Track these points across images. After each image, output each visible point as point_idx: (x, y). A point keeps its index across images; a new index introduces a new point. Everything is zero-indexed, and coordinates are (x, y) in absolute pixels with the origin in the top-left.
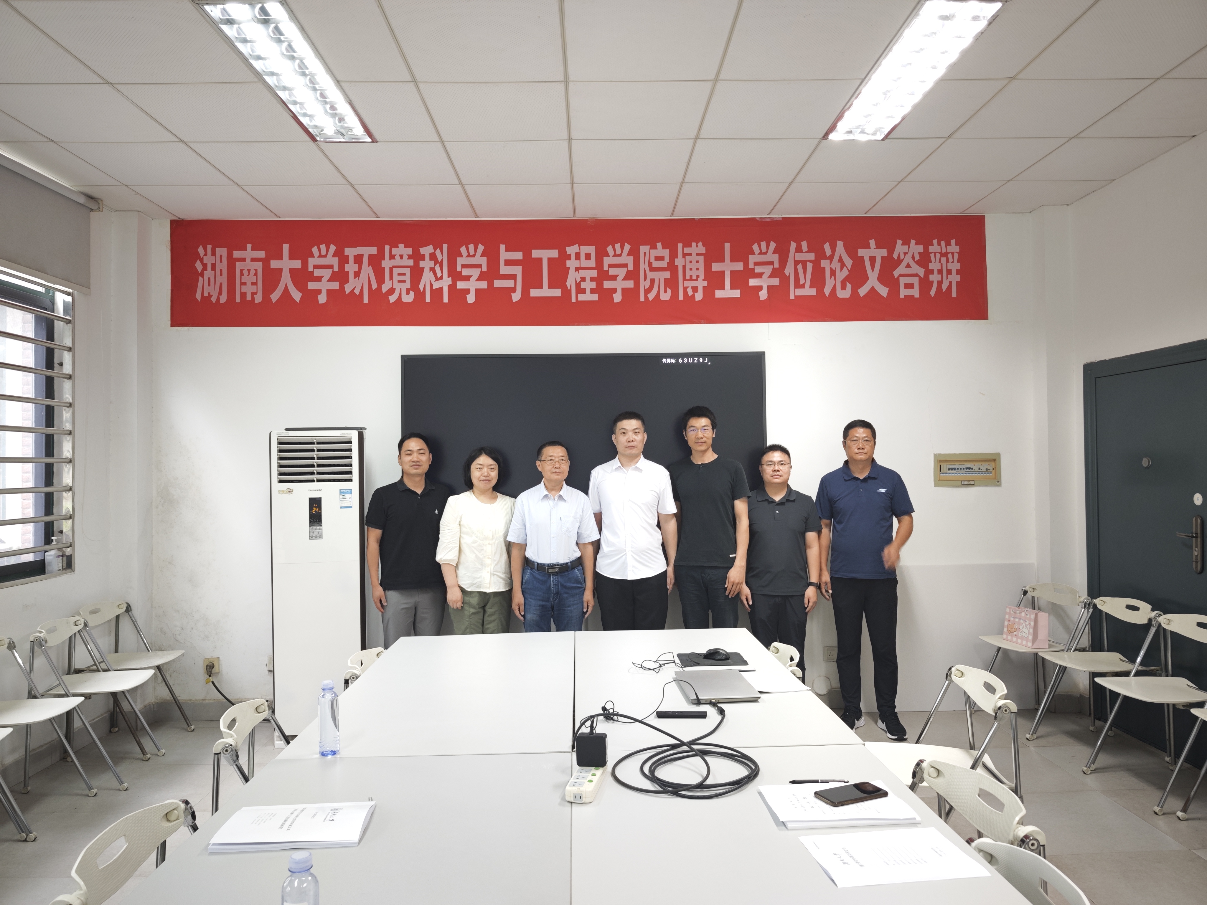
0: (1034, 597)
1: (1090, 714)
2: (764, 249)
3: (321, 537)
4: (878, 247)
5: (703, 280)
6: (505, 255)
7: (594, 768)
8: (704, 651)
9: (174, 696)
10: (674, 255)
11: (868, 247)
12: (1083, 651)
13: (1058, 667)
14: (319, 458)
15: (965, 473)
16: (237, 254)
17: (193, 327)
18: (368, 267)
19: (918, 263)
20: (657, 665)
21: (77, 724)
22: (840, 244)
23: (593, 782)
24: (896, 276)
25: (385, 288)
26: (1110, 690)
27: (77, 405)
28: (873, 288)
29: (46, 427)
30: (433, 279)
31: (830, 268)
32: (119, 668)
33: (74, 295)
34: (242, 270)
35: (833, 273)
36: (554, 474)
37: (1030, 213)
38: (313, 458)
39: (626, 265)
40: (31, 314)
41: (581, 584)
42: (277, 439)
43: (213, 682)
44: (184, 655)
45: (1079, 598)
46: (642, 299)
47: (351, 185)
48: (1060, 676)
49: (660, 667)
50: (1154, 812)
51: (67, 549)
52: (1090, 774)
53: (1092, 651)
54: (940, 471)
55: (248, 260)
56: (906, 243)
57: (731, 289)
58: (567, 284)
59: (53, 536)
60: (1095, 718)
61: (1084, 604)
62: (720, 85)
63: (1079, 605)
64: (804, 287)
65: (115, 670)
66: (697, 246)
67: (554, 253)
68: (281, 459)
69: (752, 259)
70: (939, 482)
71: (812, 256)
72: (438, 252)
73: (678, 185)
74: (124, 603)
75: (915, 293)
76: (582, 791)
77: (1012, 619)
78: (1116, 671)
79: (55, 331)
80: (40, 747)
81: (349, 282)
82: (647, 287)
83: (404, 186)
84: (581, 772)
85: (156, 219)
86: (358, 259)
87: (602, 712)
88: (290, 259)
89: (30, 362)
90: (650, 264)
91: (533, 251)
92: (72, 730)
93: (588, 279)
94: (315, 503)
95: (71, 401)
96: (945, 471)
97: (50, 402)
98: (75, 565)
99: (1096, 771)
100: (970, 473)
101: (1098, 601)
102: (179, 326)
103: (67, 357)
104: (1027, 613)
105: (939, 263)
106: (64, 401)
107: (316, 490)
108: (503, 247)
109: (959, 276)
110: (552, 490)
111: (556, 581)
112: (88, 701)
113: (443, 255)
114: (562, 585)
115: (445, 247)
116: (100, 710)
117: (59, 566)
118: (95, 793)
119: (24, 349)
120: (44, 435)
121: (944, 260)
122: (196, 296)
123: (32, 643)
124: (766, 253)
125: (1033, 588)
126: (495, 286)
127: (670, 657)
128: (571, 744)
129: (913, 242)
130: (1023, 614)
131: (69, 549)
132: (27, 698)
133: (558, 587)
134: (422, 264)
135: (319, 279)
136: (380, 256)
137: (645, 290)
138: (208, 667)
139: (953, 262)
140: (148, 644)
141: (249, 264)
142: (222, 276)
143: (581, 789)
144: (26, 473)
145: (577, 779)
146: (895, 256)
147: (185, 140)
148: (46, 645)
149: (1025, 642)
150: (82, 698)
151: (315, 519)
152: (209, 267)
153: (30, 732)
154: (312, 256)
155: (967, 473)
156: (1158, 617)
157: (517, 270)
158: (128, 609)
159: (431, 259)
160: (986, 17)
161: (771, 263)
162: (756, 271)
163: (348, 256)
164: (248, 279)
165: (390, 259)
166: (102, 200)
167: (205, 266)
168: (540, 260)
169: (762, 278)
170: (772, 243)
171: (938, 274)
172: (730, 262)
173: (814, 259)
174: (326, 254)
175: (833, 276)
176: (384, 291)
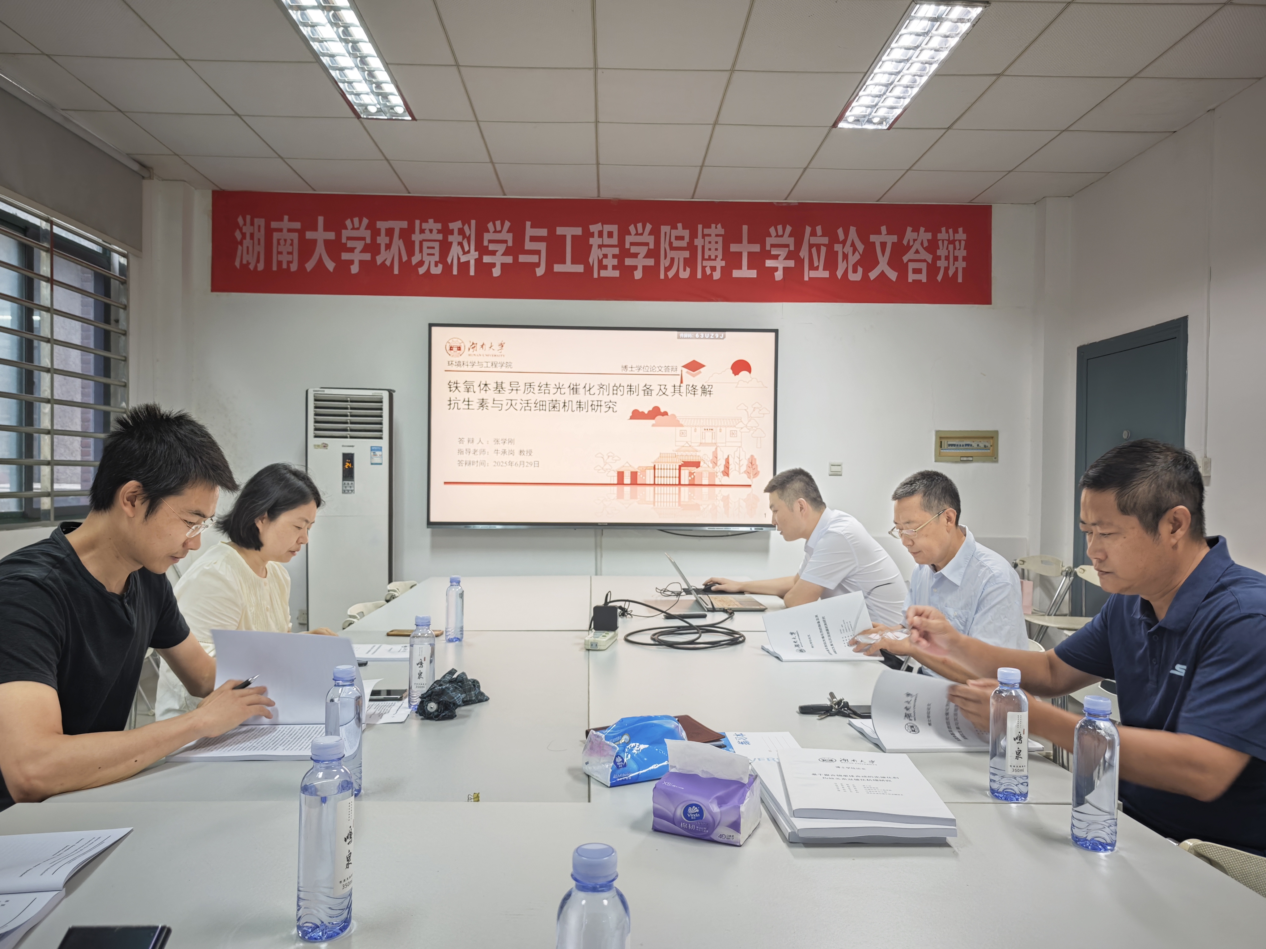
0: (1024, 569)
2: (780, 232)
3: (353, 491)
4: (889, 233)
5: (722, 260)
6: (530, 231)
7: (607, 632)
10: (693, 235)
11: (880, 233)
12: (1062, 616)
13: (1039, 627)
14: (352, 416)
15: (964, 450)
16: (274, 225)
17: (231, 292)
18: (399, 240)
19: (926, 249)
22: (853, 230)
23: (606, 637)
24: (905, 261)
25: (415, 260)
27: (131, 359)
28: (883, 272)
30: (461, 253)
31: (843, 252)
33: (129, 257)
34: (279, 240)
35: (845, 257)
37: (1035, 204)
38: (346, 416)
39: (647, 244)
40: (91, 272)
42: (314, 396)
45: (1065, 568)
46: (662, 276)
47: (388, 160)
54: (941, 447)
55: (285, 231)
56: (916, 230)
57: (748, 269)
58: (590, 260)
61: (1067, 572)
62: (736, 75)
63: (1063, 574)
64: (818, 270)
66: (716, 228)
67: (578, 231)
68: (317, 415)
69: (769, 241)
70: (939, 458)
71: (825, 240)
72: (466, 228)
73: (698, 168)
75: (923, 277)
76: (597, 641)
79: (111, 289)
81: (380, 254)
82: (667, 265)
84: (597, 633)
85: (199, 190)
86: (390, 232)
88: (324, 231)
89: (90, 315)
90: (671, 243)
91: (558, 228)
93: (610, 256)
94: (348, 458)
95: (125, 357)
96: (946, 447)
97: (107, 354)
100: (969, 450)
101: (1078, 570)
102: (219, 292)
103: (122, 315)
105: (946, 249)
106: (119, 355)
107: (349, 446)
108: (528, 224)
109: (965, 263)
113: (471, 230)
115: (473, 222)
121: (951, 247)
122: (235, 264)
124: (782, 236)
125: (1023, 561)
126: (519, 261)
129: (922, 229)
134: (450, 238)
135: (352, 250)
136: (411, 229)
137: (665, 268)
139: (960, 249)
141: (285, 234)
142: (260, 245)
143: (597, 639)
146: (905, 242)
147: (240, 114)
151: (348, 474)
152: (248, 236)
154: (346, 228)
155: (966, 450)
157: (542, 246)
159: (459, 234)
160: (969, 20)
161: (787, 246)
162: (773, 253)
163: (380, 229)
164: (283, 248)
165: (420, 234)
166: (152, 168)
167: (244, 236)
168: (564, 237)
169: (778, 259)
170: (788, 226)
171: (946, 260)
172: (748, 243)
173: (827, 243)
174: (358, 226)
175: (845, 260)
176: (414, 263)
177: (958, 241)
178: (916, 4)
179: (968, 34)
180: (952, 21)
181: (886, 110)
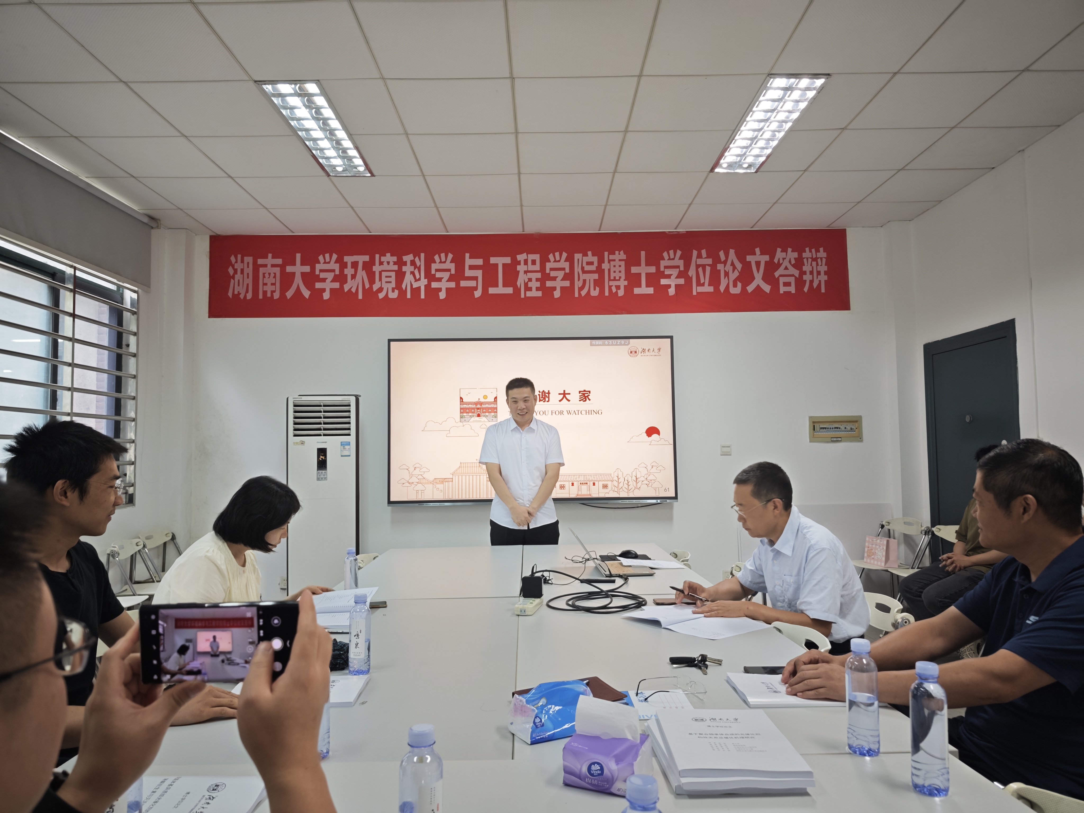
0: (889, 529)
2: (672, 256)
3: (326, 479)
4: (762, 253)
5: (624, 280)
6: (469, 261)
7: (534, 598)
8: (620, 552)
10: (601, 261)
11: (754, 254)
14: (325, 418)
16: (260, 261)
17: (225, 318)
18: (363, 271)
19: (794, 266)
20: (584, 560)
22: (732, 252)
24: (777, 277)
25: (375, 287)
27: (139, 377)
28: (758, 286)
29: (116, 392)
30: (413, 280)
31: (725, 270)
33: (139, 292)
34: (264, 274)
35: (727, 274)
37: (881, 226)
38: (320, 418)
39: (563, 269)
40: (108, 306)
42: (293, 403)
45: (924, 527)
46: (576, 295)
47: (352, 208)
51: (130, 489)
54: (814, 430)
55: (269, 266)
56: (784, 250)
57: (646, 287)
58: (517, 284)
61: (925, 531)
62: (629, 135)
63: (922, 533)
64: (704, 286)
66: (619, 254)
67: (508, 260)
68: (296, 418)
69: (663, 264)
70: (813, 439)
71: (710, 261)
72: (417, 259)
73: (603, 207)
74: (170, 532)
75: (792, 289)
77: (870, 546)
79: (124, 319)
81: (347, 283)
82: (580, 286)
83: (392, 208)
84: (525, 600)
85: (199, 235)
86: (355, 265)
88: (301, 265)
89: (105, 342)
90: (583, 268)
91: (491, 258)
93: (534, 280)
94: (322, 452)
95: (135, 374)
96: (818, 430)
97: (119, 373)
98: (135, 501)
100: (838, 432)
101: (936, 529)
102: (215, 318)
103: (132, 340)
104: (881, 540)
105: (811, 266)
106: (130, 373)
107: (322, 442)
108: (467, 255)
109: (826, 276)
113: (421, 262)
115: (422, 255)
119: (101, 332)
120: (114, 398)
121: (814, 263)
122: (228, 294)
123: (108, 554)
124: (673, 259)
125: (888, 522)
126: (461, 285)
129: (790, 250)
130: (878, 541)
131: (132, 488)
134: (404, 269)
135: (324, 280)
136: (372, 262)
137: (579, 288)
139: (821, 265)
141: (269, 269)
142: (248, 279)
143: (526, 607)
145: (523, 604)
146: (776, 261)
147: (232, 176)
148: (118, 557)
149: (880, 562)
151: (322, 465)
152: (239, 272)
154: (319, 262)
155: (835, 432)
157: (479, 273)
158: (173, 538)
159: (411, 265)
160: (814, 89)
161: (678, 267)
162: (666, 273)
163: (346, 263)
164: (269, 281)
165: (380, 265)
166: (160, 220)
167: (236, 271)
168: (497, 265)
169: (670, 278)
170: (678, 251)
171: (810, 274)
172: (646, 266)
173: (711, 263)
174: (329, 261)
175: (727, 277)
176: (375, 290)
177: (820, 259)
178: (771, 78)
179: (814, 99)
180: (800, 89)
181: (753, 158)
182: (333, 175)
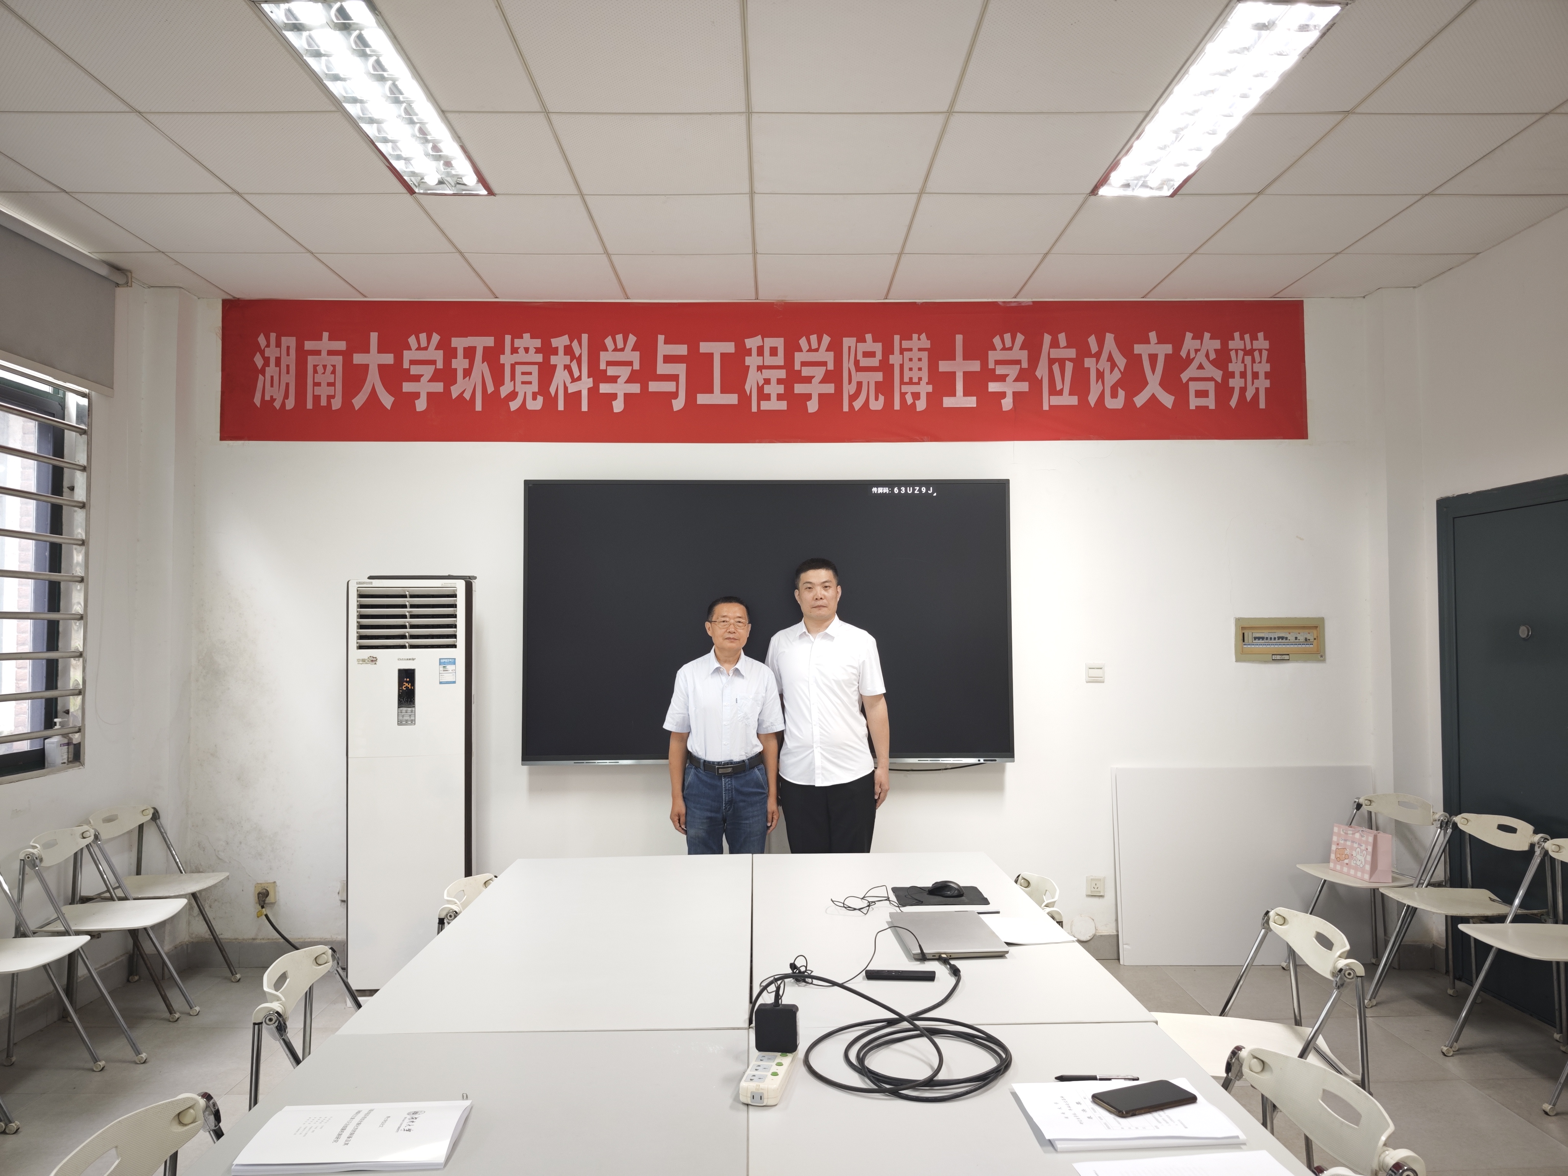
0: (1371, 812)
1: (1447, 972)
2: (1008, 344)
3: (414, 722)
4: (1160, 341)
5: (927, 384)
6: (663, 349)
7: (780, 1053)
8: (928, 883)
9: (214, 934)
10: (888, 350)
11: (1147, 341)
12: (1438, 887)
13: (1405, 908)
14: (412, 616)
15: (1277, 645)
16: (309, 345)
17: (249, 440)
18: (483, 363)
19: (1214, 363)
20: (865, 903)
21: (81, 971)
22: (1110, 338)
23: (778, 1075)
24: (1184, 381)
25: (504, 391)
26: (1475, 940)
27: (92, 543)
28: (1153, 396)
29: (51, 571)
30: (568, 380)
31: (1097, 369)
32: (140, 896)
33: (91, 396)
34: (315, 367)
35: (1100, 375)
36: (727, 640)
37: (1364, 297)
38: (404, 617)
39: (824, 364)
40: (34, 421)
41: (763, 788)
42: (357, 591)
43: (266, 916)
44: (228, 879)
45: (1433, 815)
46: (846, 408)
47: (461, 253)
48: (1409, 920)
49: (869, 906)
50: (1544, 1111)
51: (74, 735)
52: (1452, 1056)
53: (1451, 887)
54: (1244, 641)
55: (324, 353)
56: (1198, 336)
57: (964, 396)
58: (746, 387)
59: (57, 718)
60: (1455, 978)
61: (1440, 822)
62: (955, 119)
63: (1433, 824)
64: (1062, 395)
65: (135, 899)
66: (919, 339)
67: (729, 347)
68: (362, 616)
69: (993, 356)
70: (1242, 655)
71: (1072, 353)
72: (575, 344)
73: (897, 255)
74: (150, 807)
75: (1210, 402)
76: (763, 1089)
77: (1342, 842)
78: (1486, 915)
79: (65, 445)
80: (31, 1002)
81: (456, 383)
82: (852, 392)
83: (531, 255)
84: (761, 1060)
85: (203, 298)
86: (470, 353)
87: (789, 971)
88: (379, 352)
89: (31, 486)
90: (857, 362)
91: (702, 344)
92: (75, 978)
93: (774, 381)
94: (407, 677)
95: (84, 538)
96: (1250, 641)
97: (56, 539)
98: (84, 756)
99: (1459, 1052)
100: (1283, 645)
101: (1458, 819)
102: (231, 440)
103: (80, 479)
104: (1362, 834)
105: (1242, 363)
106: (75, 537)
107: (407, 659)
108: (661, 338)
109: (1268, 381)
110: (725, 662)
111: (729, 784)
112: (96, 940)
113: (582, 349)
114: (737, 791)
115: (585, 337)
116: (114, 953)
117: (64, 758)
118: (102, 1067)
119: (24, 468)
120: (47, 582)
121: (1248, 359)
122: (254, 401)
123: (22, 861)
124: (1011, 349)
125: (1370, 800)
126: (650, 390)
127: (882, 892)
128: (747, 1016)
129: (1207, 335)
130: (1357, 835)
131: (77, 735)
132: (14, 936)
133: (732, 792)
134: (554, 360)
135: (417, 378)
136: (499, 348)
137: (850, 396)
138: (261, 895)
139: (1260, 362)
140: (181, 863)
141: (324, 358)
142: (289, 374)
143: (763, 1085)
144: (23, 632)
145: (756, 1070)
146: (1183, 354)
147: (240, 191)
148: (41, 865)
149: (1360, 873)
150: (88, 938)
151: (407, 697)
152: (272, 362)
153: (17, 982)
154: (409, 348)
155: (1279, 645)
156: (1543, 841)
157: (680, 369)
158: (156, 816)
159: (565, 354)
160: (1317, 27)
161: (1018, 362)
162: (998, 372)
163: (456, 349)
164: (322, 378)
165: (512, 354)
166: (130, 272)
167: (267, 361)
168: (711, 355)
169: (1005, 381)
170: (1019, 335)
171: (1241, 377)
172: (963, 360)
173: (1075, 357)
174: (426, 345)
175: (1100, 380)
176: (503, 395)
177: (1257, 351)
178: (1238, 3)
179: (1311, 49)
180: (1288, 28)
181: (1171, 169)
182: (422, 191)
